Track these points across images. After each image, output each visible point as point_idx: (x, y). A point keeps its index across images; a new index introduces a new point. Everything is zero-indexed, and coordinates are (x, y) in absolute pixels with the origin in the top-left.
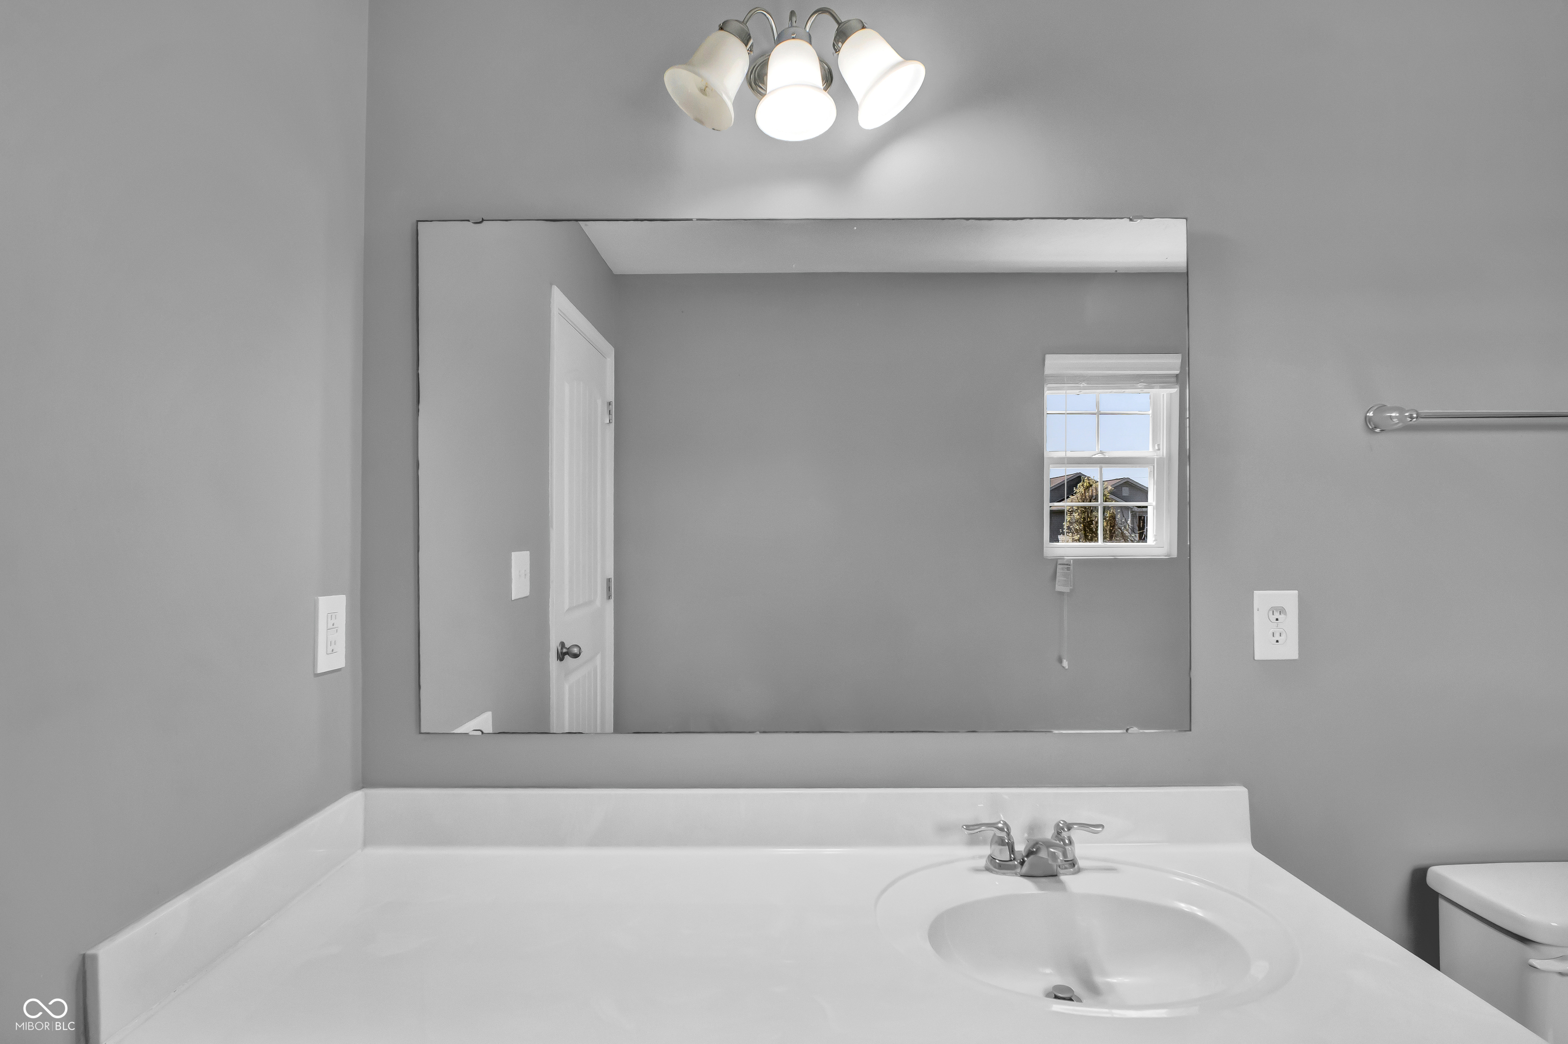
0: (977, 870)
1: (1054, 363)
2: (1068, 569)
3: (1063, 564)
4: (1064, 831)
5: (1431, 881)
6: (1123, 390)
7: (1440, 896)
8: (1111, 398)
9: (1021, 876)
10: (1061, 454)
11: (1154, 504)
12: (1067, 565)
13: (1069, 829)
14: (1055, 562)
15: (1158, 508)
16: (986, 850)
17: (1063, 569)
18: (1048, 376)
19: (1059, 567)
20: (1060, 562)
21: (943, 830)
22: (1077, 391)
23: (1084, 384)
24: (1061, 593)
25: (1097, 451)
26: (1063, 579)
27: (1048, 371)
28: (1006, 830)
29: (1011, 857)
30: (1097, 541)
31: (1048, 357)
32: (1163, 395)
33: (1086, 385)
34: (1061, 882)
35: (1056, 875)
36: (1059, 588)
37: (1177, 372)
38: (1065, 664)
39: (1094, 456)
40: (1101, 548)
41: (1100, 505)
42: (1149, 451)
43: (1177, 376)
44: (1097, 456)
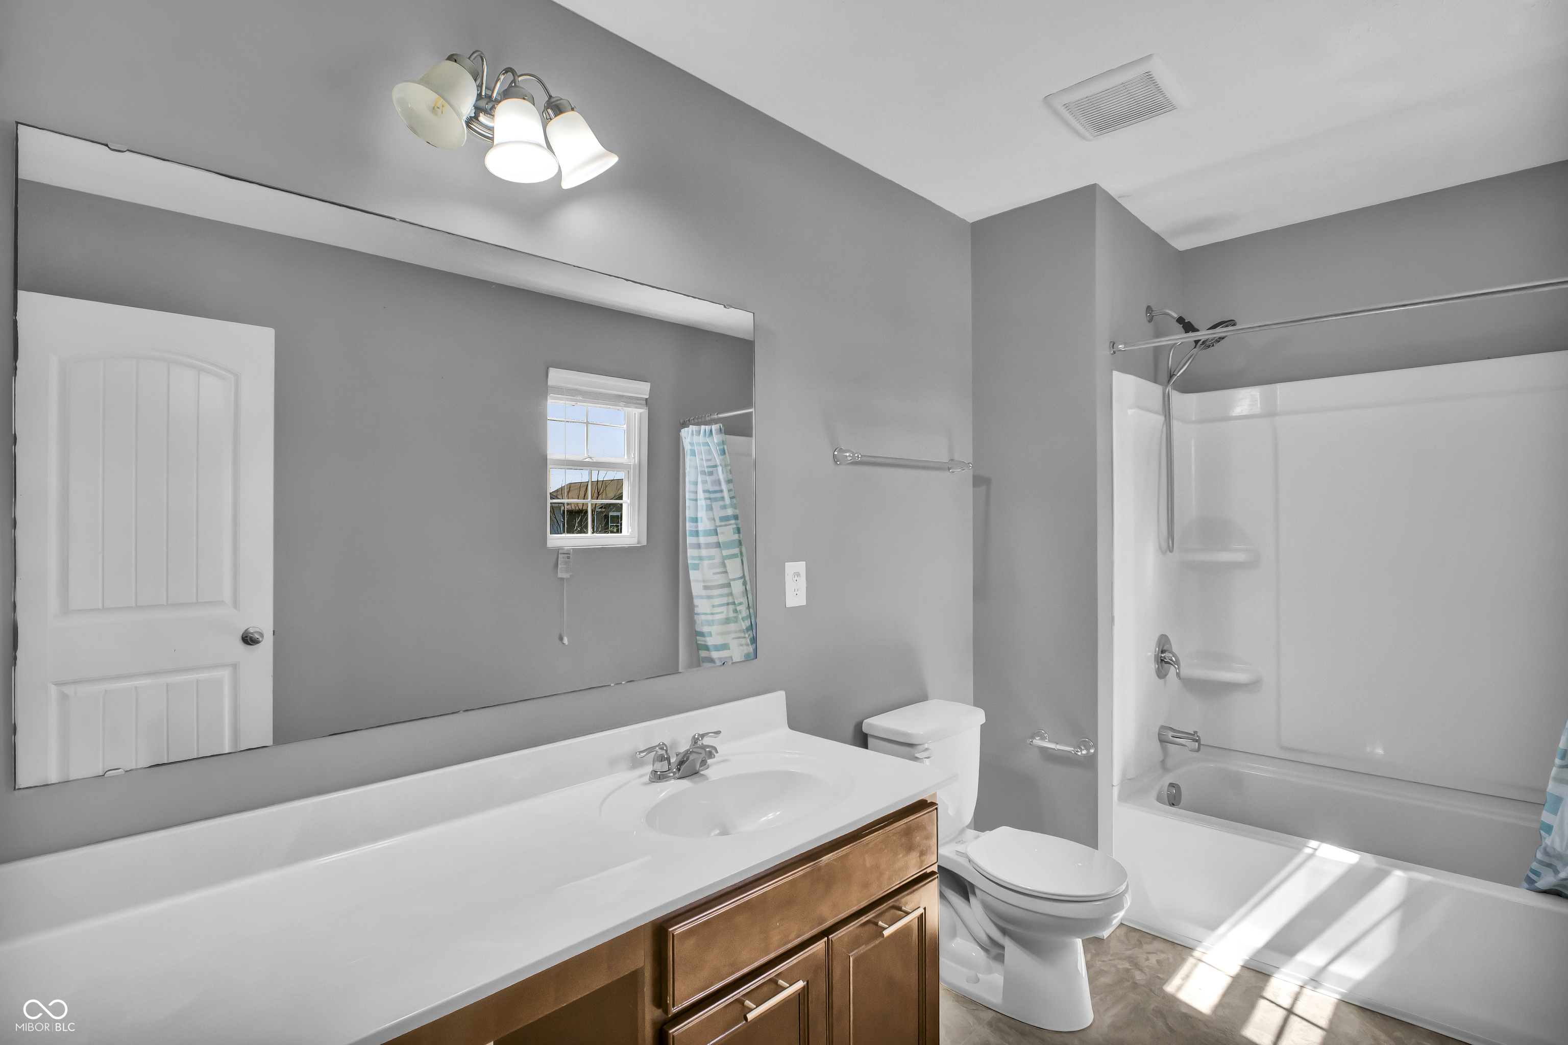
0: (646, 784)
1: (556, 376)
2: (568, 558)
3: (563, 554)
4: (699, 740)
5: (865, 729)
6: (609, 406)
7: (868, 736)
8: (597, 410)
9: (678, 779)
10: (562, 457)
11: (629, 501)
12: (568, 554)
13: (702, 739)
14: (557, 551)
15: (631, 505)
16: (649, 769)
17: (564, 558)
18: (553, 387)
19: (560, 556)
20: (561, 551)
21: (613, 763)
22: (573, 403)
23: (579, 398)
24: (562, 579)
25: (586, 455)
26: (564, 566)
27: (551, 382)
28: (665, 748)
29: (669, 767)
30: (587, 533)
31: (551, 369)
32: (635, 414)
33: (581, 398)
34: (703, 775)
35: (697, 773)
36: (561, 575)
37: (647, 397)
38: (566, 641)
39: (584, 460)
40: (590, 539)
41: (589, 502)
42: (624, 460)
43: (646, 399)
44: (587, 460)
